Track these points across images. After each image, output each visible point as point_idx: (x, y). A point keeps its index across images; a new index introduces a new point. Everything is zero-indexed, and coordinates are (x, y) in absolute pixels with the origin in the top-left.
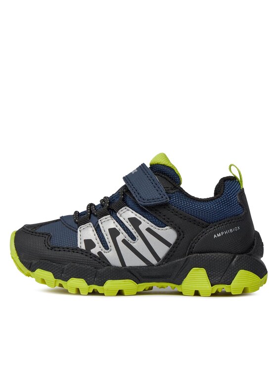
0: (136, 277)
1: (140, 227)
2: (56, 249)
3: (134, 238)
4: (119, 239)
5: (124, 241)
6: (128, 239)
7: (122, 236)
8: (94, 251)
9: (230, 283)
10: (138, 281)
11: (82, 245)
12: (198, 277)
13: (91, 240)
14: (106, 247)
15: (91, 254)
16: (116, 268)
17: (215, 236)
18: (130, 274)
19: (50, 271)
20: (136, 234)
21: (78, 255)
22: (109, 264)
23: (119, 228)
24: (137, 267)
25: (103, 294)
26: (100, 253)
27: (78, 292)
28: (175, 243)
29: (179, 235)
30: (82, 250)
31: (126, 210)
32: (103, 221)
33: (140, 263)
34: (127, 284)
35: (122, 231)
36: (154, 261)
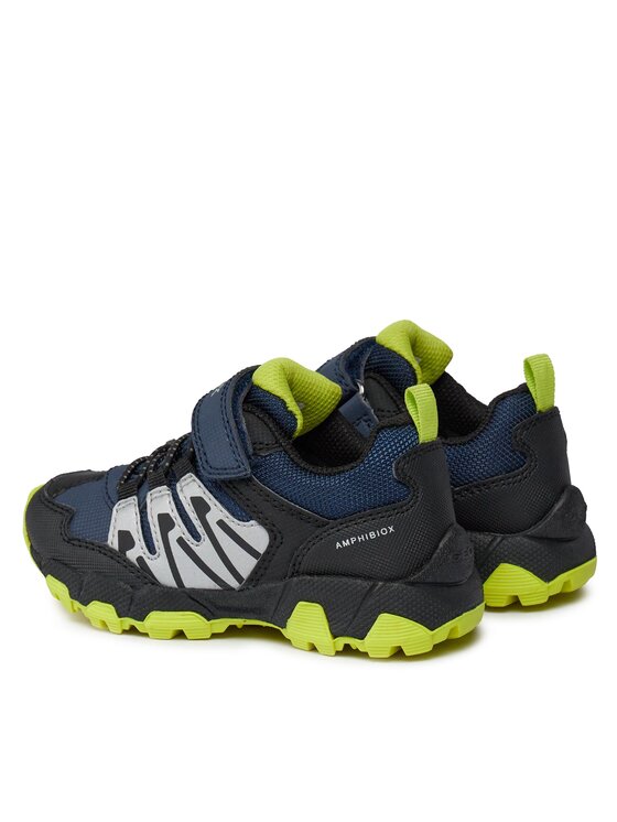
0: (205, 607)
1: (208, 516)
2: (75, 542)
3: (197, 537)
4: (173, 535)
5: (181, 541)
6: (188, 537)
7: (179, 530)
8: (132, 555)
9: (362, 637)
10: (210, 615)
11: (113, 541)
12: (308, 618)
13: (128, 532)
14: (151, 549)
15: (127, 560)
16: (167, 590)
17: (338, 545)
18: (193, 602)
19: (64, 583)
20: (200, 530)
21: (105, 559)
22: (154, 582)
23: (175, 515)
24: (205, 590)
25: (146, 635)
26: (140, 559)
27: (105, 627)
28: (267, 552)
29: (273, 538)
30: (112, 550)
31: (190, 480)
32: (154, 496)
33: (208, 584)
34: (190, 620)
35: (178, 520)
36: (234, 583)
